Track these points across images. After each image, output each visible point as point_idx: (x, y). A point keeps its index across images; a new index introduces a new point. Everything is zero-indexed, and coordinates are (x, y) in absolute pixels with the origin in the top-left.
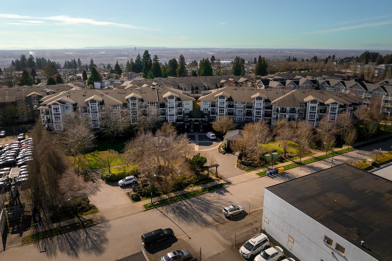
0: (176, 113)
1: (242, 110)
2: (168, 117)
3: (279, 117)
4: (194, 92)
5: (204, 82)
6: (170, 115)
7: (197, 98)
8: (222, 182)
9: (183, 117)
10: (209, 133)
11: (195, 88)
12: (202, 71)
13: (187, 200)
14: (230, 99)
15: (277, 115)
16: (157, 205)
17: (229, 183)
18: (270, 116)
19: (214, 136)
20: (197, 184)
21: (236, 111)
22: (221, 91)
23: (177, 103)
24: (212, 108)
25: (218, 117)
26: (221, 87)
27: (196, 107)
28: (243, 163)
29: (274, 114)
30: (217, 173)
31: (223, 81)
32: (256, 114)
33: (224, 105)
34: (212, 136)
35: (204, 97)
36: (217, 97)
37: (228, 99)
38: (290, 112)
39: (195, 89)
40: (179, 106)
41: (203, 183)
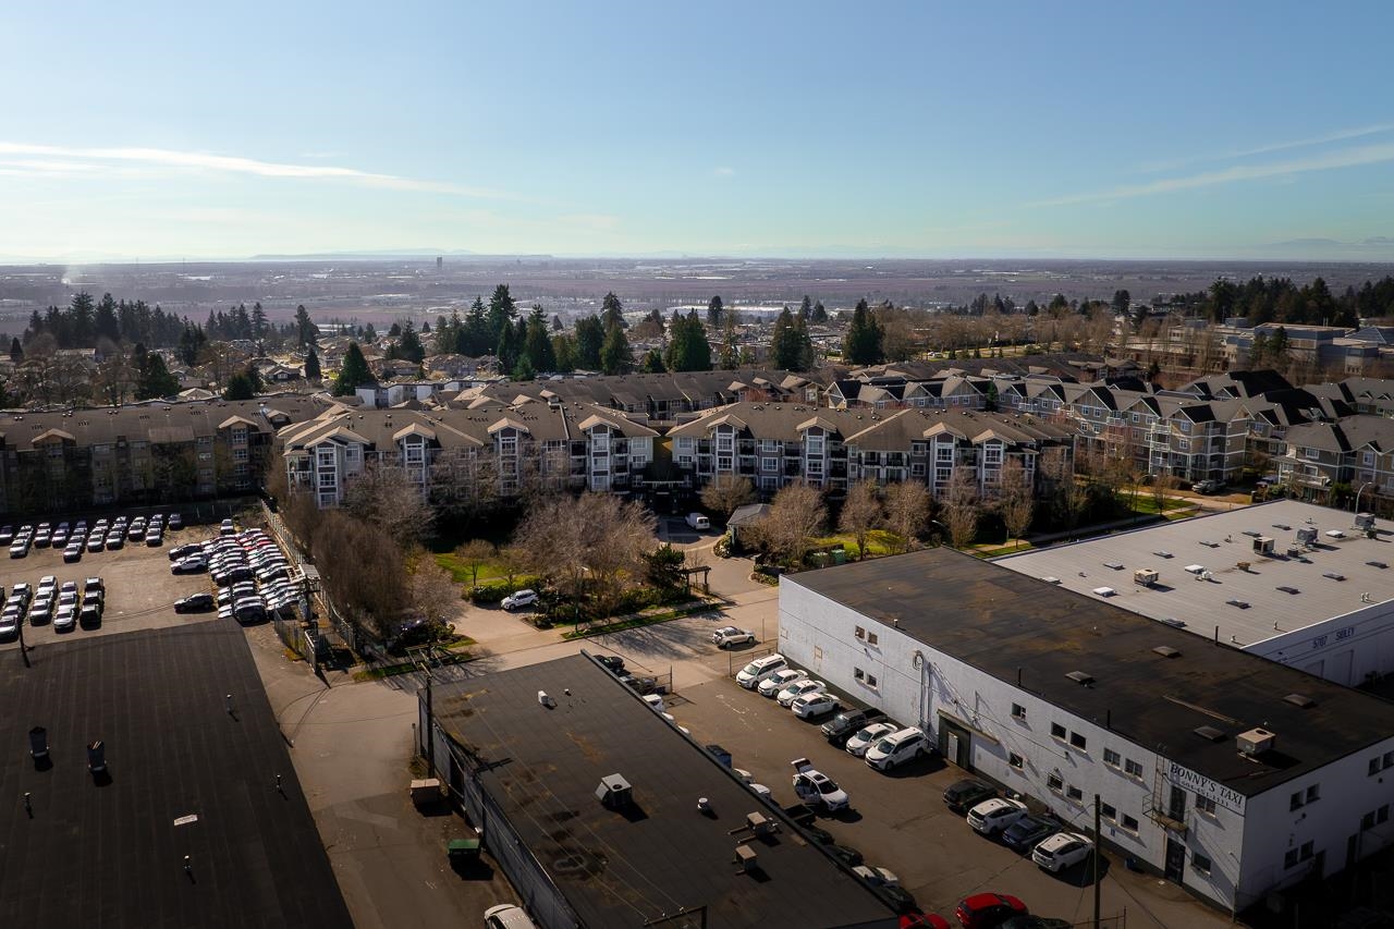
0: (612, 467)
1: (775, 461)
2: (590, 480)
3: (863, 475)
4: (656, 416)
5: (682, 388)
6: (595, 473)
7: (663, 431)
8: (717, 601)
9: (630, 479)
10: (692, 515)
11: (657, 404)
12: (680, 353)
13: (646, 628)
14: (745, 434)
15: (860, 470)
16: (587, 633)
17: (731, 603)
18: (844, 474)
19: (706, 521)
20: (664, 604)
21: (762, 463)
22: (723, 413)
23: (614, 444)
24: (701, 455)
25: (716, 478)
26: (731, 401)
27: (661, 454)
28: (764, 571)
29: (853, 468)
30: (706, 586)
31: (735, 386)
32: (810, 469)
33: (730, 448)
34: (701, 521)
35: (681, 427)
36: (712, 428)
37: (740, 431)
38: (889, 464)
39: (659, 409)
40: (619, 451)
41: (678, 604)
